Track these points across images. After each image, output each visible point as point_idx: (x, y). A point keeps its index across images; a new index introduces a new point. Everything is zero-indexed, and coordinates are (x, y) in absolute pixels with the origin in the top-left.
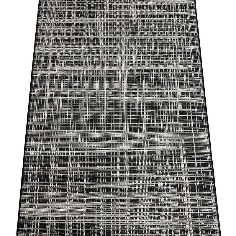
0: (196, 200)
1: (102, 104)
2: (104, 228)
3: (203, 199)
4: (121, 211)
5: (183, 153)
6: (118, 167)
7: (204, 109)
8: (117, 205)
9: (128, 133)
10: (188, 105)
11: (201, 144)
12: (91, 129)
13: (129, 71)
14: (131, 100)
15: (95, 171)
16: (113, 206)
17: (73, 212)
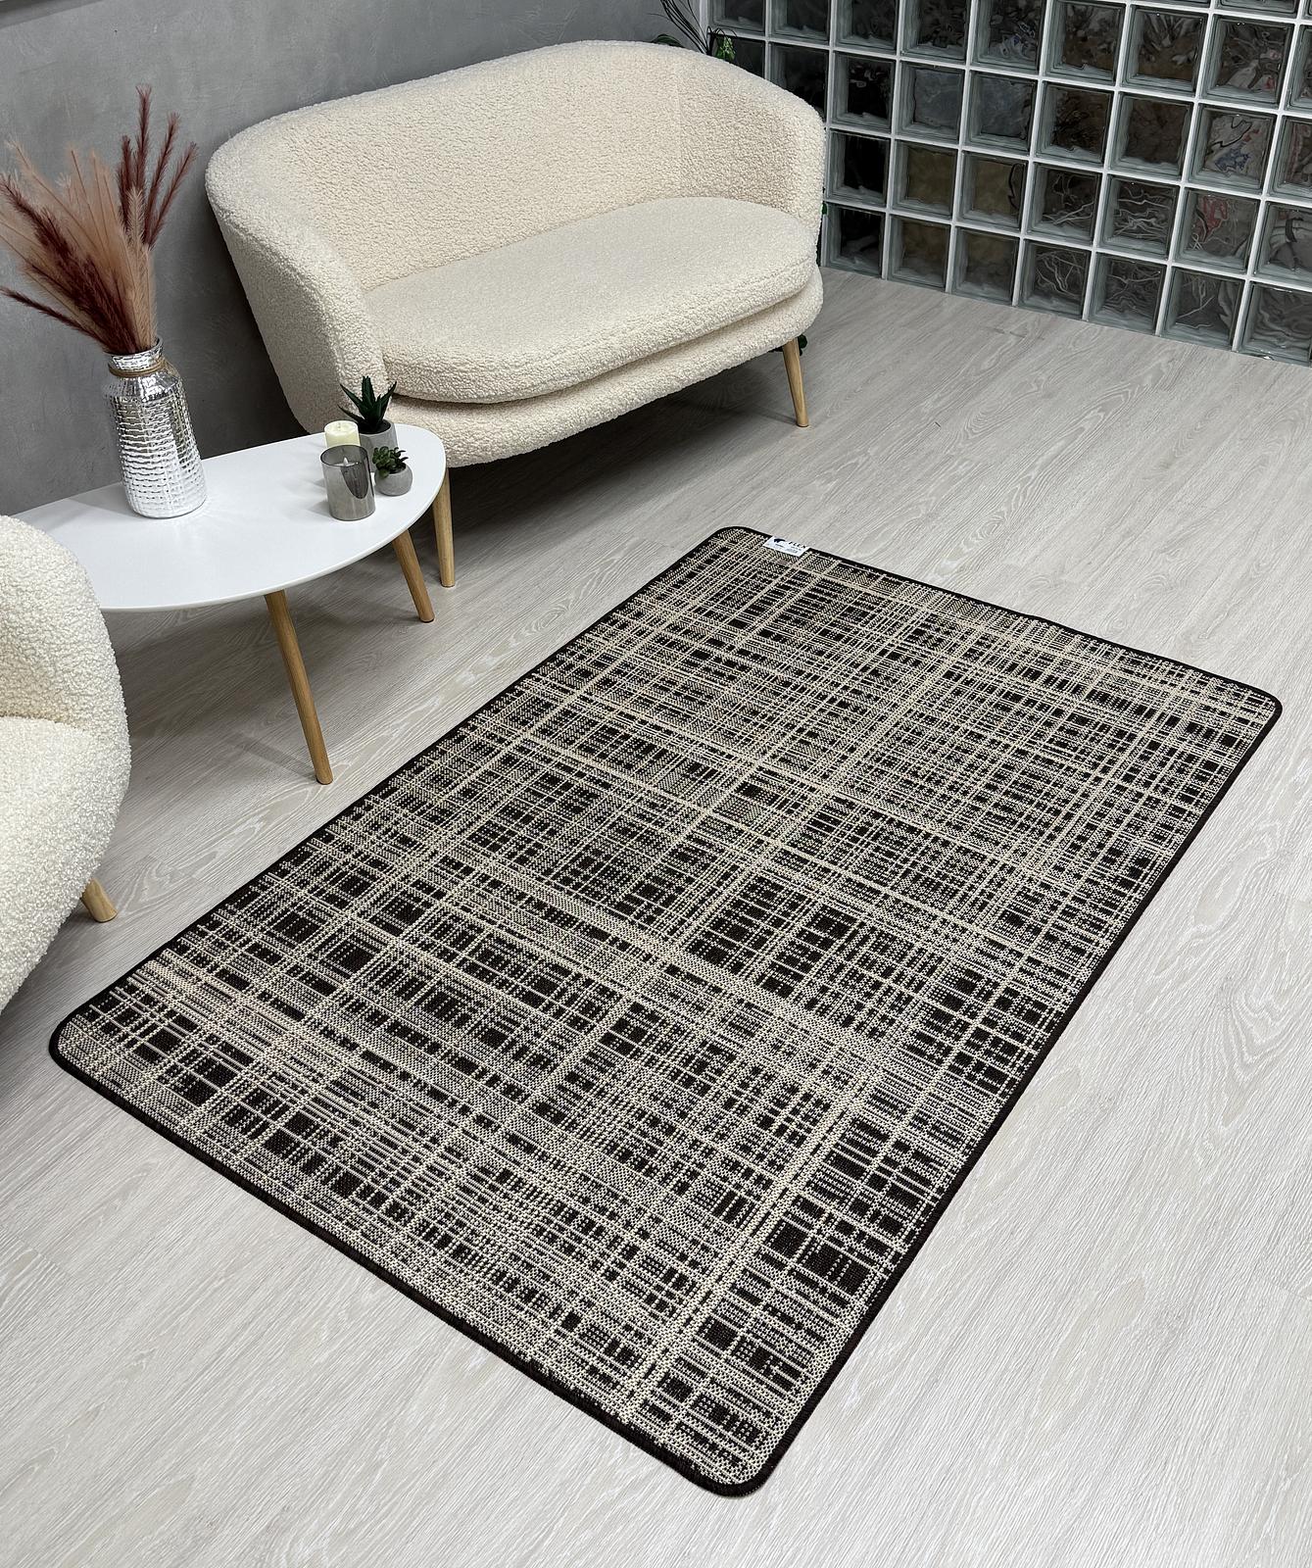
0: (768, 1286)
1: (663, 839)
2: (344, 1162)
3: (800, 1299)
4: (449, 1150)
5: (843, 1113)
6: (560, 1025)
7: (1047, 1030)
8: (453, 1125)
9: (680, 953)
10: (988, 988)
11: (942, 1124)
12: (566, 881)
13: (838, 800)
14: (776, 874)
15: (470, 994)
16: (437, 1118)
17: (292, 1058)
